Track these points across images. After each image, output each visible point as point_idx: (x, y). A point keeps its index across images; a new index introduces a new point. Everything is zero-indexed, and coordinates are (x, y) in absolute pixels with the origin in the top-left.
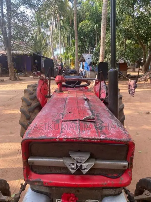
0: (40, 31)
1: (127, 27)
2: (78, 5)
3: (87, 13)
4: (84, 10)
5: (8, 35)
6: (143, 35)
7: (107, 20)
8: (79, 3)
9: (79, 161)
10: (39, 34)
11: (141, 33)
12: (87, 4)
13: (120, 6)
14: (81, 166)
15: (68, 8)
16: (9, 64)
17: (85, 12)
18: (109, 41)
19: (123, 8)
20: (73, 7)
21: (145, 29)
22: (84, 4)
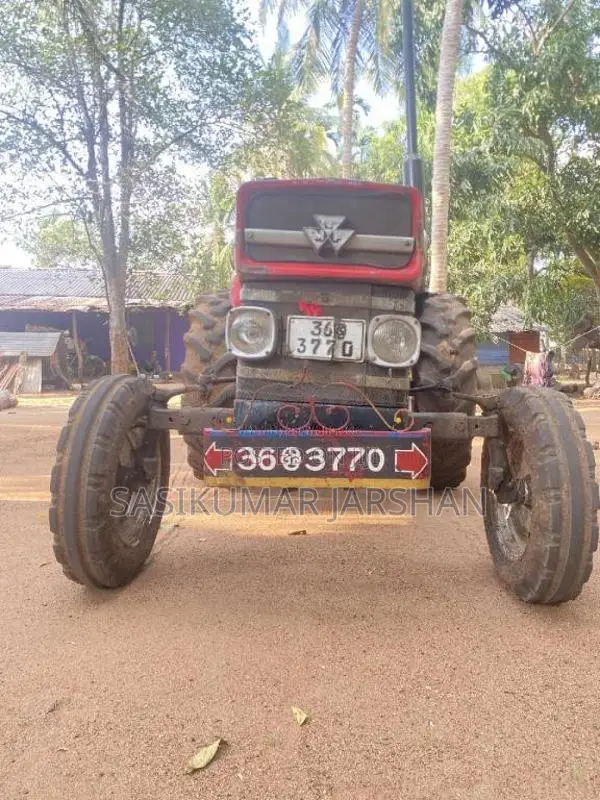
0: (222, 239)
1: (525, 199)
2: (359, 149)
3: (388, 172)
4: (379, 164)
5: (117, 240)
6: (589, 227)
7: (452, 174)
8: (363, 143)
9: (329, 226)
10: (217, 250)
11: (581, 221)
12: (389, 142)
13: (496, 131)
14: (332, 235)
15: (322, 158)
16: (113, 334)
17: (384, 171)
18: (464, 248)
19: (505, 136)
20: (339, 157)
21: (592, 209)
22: (379, 145)
